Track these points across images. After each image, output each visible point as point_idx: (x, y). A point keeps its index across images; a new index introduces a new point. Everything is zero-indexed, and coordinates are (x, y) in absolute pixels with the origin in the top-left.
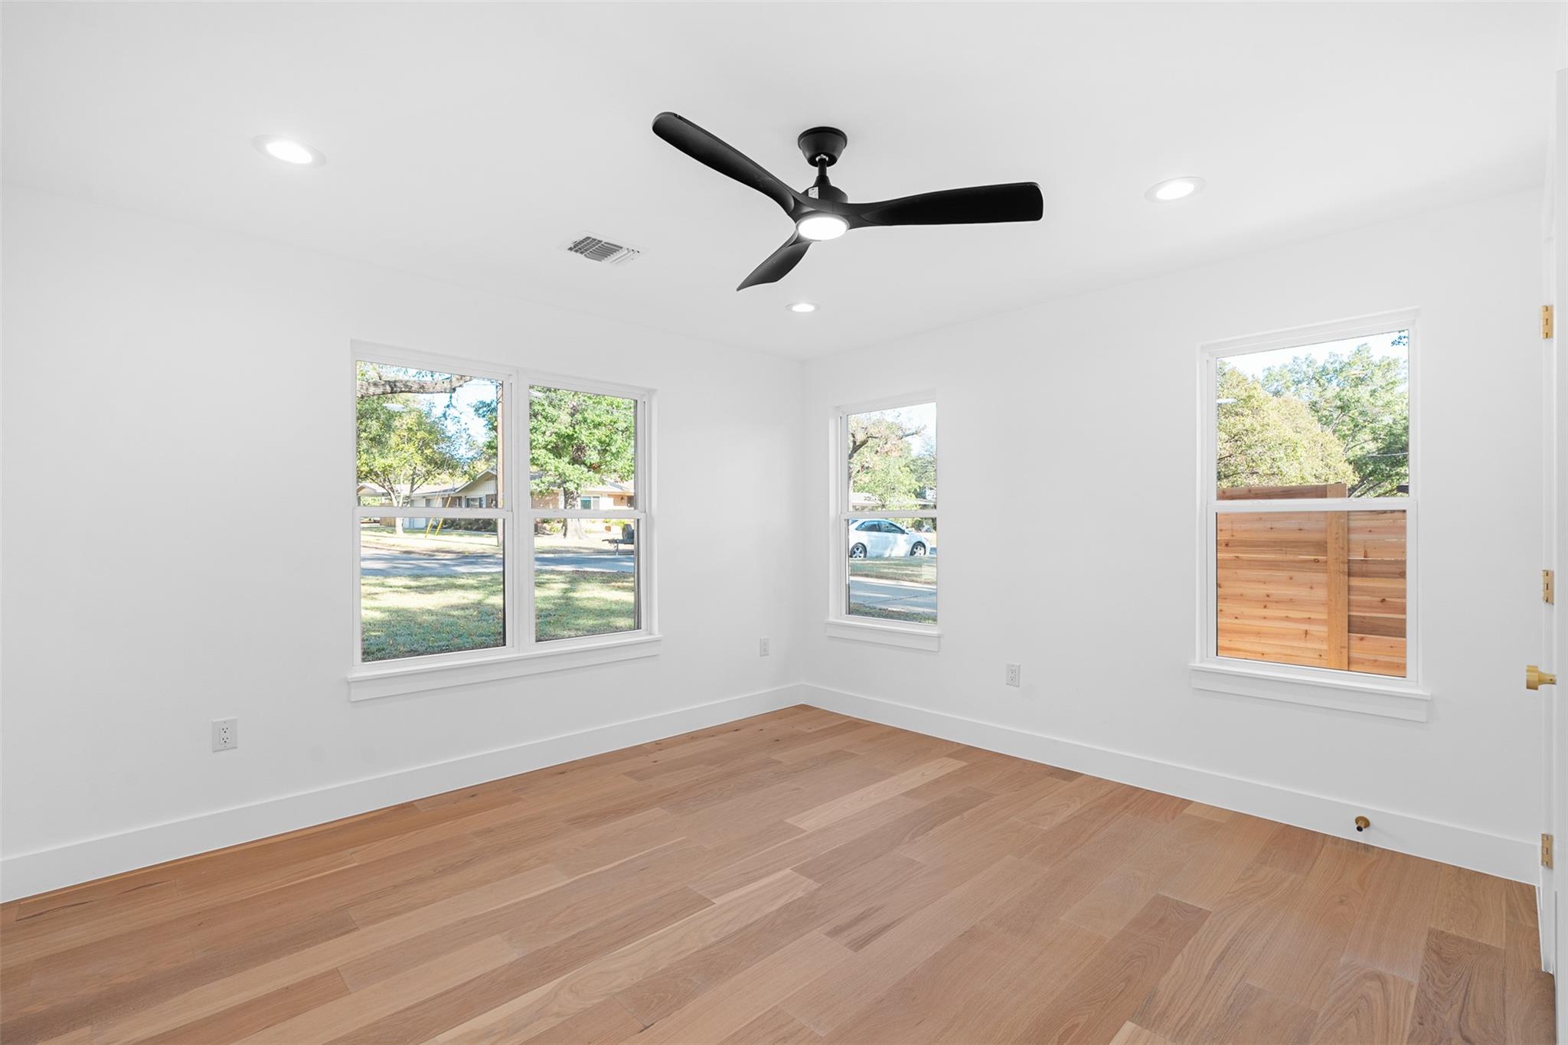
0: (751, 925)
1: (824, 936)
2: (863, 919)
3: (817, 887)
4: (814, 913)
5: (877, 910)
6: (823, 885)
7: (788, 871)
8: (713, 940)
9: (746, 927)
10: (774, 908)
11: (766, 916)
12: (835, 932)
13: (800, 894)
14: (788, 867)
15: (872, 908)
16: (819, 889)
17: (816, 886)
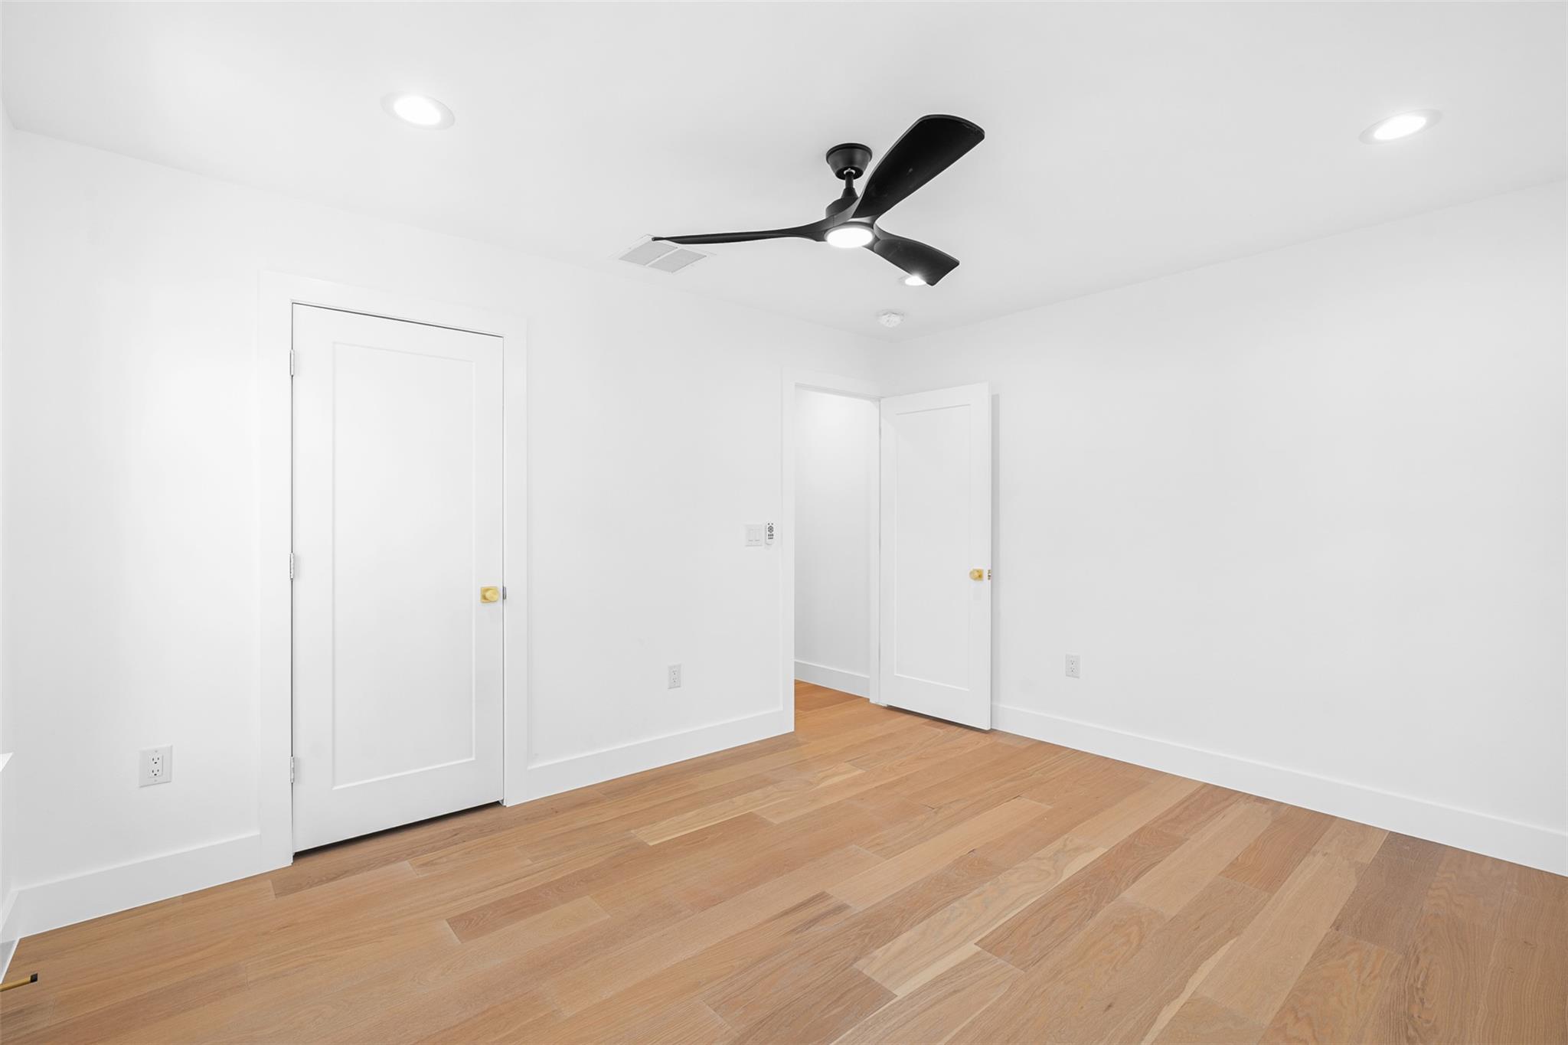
0: (924, 918)
1: (851, 905)
2: (811, 921)
3: (859, 962)
4: (861, 930)
5: (794, 930)
6: (851, 965)
7: (901, 992)
8: (956, 904)
9: (928, 916)
10: (905, 936)
11: (912, 926)
12: (841, 908)
13: (878, 952)
14: (901, 1002)
15: (798, 933)
16: (856, 959)
17: (860, 964)
